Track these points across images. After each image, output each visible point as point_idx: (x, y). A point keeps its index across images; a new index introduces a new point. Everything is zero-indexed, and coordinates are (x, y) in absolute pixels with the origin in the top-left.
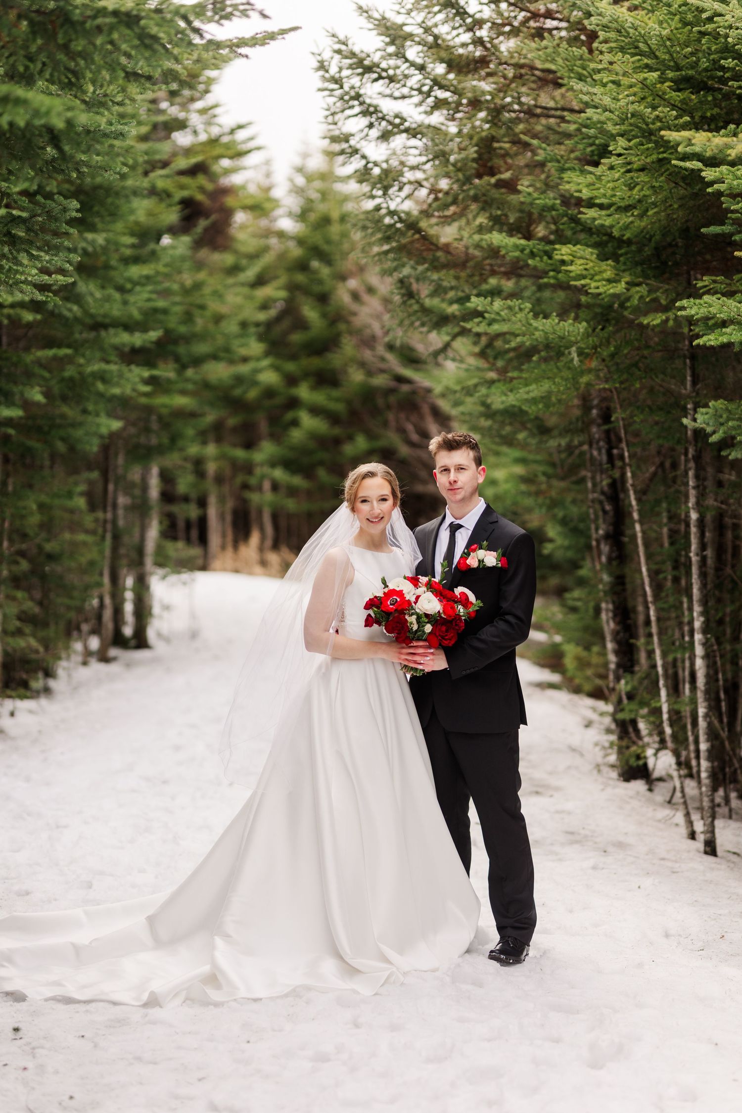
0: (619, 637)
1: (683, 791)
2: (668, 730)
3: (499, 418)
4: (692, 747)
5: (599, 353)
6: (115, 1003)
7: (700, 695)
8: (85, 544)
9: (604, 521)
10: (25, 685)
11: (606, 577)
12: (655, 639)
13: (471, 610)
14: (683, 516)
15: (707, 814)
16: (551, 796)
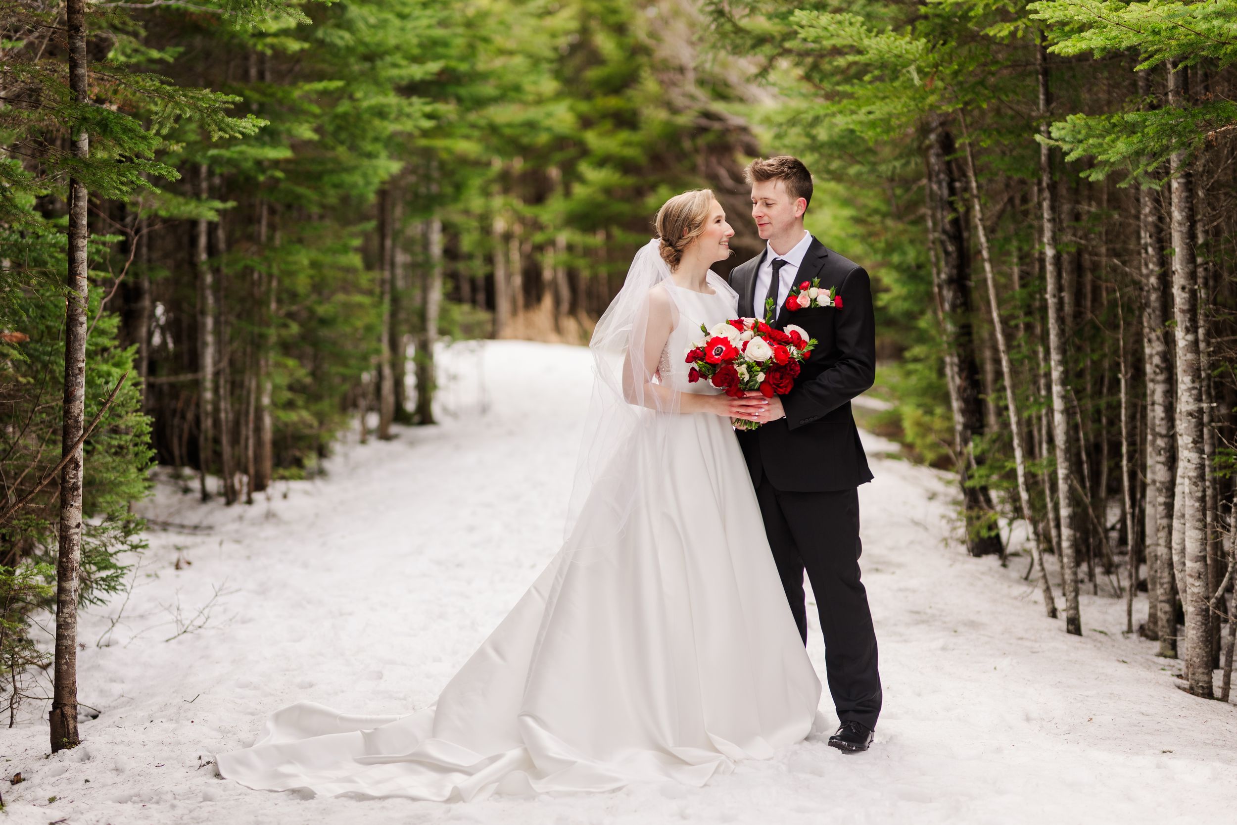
0: (965, 395)
1: (1041, 564)
2: (1024, 496)
3: (826, 151)
4: (1051, 515)
5: (941, 72)
6: (414, 799)
7: (1060, 455)
8: (360, 306)
9: (947, 263)
10: (298, 463)
11: (950, 327)
12: (1009, 393)
13: (805, 350)
14: (1037, 255)
15: (1069, 588)
16: (893, 573)
